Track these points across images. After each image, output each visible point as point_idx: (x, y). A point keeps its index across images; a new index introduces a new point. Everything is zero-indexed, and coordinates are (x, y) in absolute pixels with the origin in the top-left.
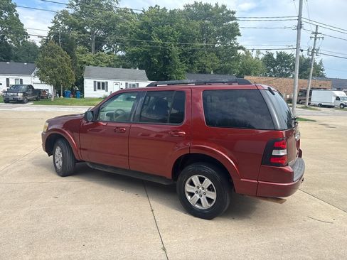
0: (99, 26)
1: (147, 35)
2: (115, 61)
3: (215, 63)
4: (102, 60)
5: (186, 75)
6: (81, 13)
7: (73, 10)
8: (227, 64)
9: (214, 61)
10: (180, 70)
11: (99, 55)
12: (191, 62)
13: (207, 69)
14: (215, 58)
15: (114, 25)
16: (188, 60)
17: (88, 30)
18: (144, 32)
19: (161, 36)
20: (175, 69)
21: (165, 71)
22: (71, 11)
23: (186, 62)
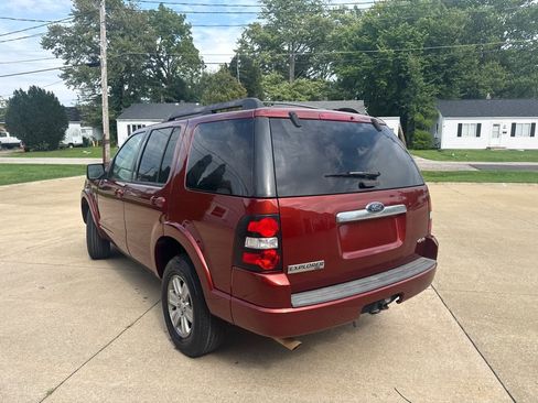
0: (301, 39)
1: (370, 44)
2: (321, 90)
3: (498, 79)
4: (301, 91)
5: (437, 103)
6: (276, 23)
7: (266, 20)
8: (523, 79)
9: (497, 76)
10: (424, 96)
11: (298, 84)
12: (447, 80)
13: (481, 91)
14: (499, 70)
15: (324, 36)
16: (440, 77)
17: (286, 48)
18: (365, 39)
19: (393, 43)
20: (414, 94)
21: (398, 99)
22: (264, 22)
23: (437, 82)
